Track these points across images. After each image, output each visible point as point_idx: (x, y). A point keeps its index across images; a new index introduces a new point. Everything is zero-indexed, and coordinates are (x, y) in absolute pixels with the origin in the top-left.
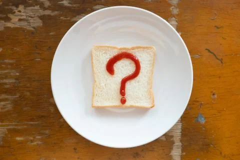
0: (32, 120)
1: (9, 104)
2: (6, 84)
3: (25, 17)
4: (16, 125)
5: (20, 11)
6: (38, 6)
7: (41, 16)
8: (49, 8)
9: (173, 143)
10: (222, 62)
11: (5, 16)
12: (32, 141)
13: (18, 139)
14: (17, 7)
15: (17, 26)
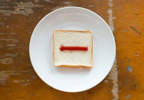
0: (25, 69)
1: (11, 59)
2: (10, 47)
3: (23, 8)
4: (14, 73)
5: (21, 5)
6: (31, 2)
7: (33, 8)
8: (38, 3)
9: (113, 84)
10: (140, 34)
11: (11, 7)
12: (24, 83)
13: (15, 81)
14: (19, 2)
15: (18, 13)
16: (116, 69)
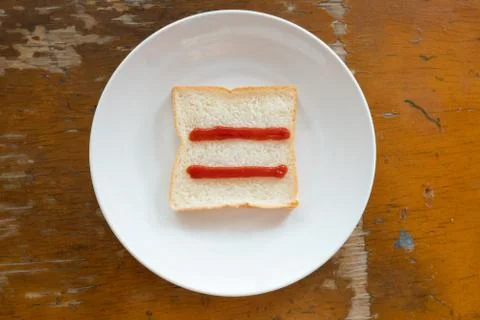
0: (60, 255)
1: (12, 223)
2: (6, 182)
3: (47, 49)
4: (26, 268)
5: (37, 38)
6: (73, 27)
7: (79, 46)
8: (94, 30)
9: (352, 293)
10: (439, 126)
11: (7, 47)
12: (59, 300)
13: (31, 295)
14: (31, 28)
15: (30, 67)
16: (362, 242)
